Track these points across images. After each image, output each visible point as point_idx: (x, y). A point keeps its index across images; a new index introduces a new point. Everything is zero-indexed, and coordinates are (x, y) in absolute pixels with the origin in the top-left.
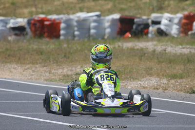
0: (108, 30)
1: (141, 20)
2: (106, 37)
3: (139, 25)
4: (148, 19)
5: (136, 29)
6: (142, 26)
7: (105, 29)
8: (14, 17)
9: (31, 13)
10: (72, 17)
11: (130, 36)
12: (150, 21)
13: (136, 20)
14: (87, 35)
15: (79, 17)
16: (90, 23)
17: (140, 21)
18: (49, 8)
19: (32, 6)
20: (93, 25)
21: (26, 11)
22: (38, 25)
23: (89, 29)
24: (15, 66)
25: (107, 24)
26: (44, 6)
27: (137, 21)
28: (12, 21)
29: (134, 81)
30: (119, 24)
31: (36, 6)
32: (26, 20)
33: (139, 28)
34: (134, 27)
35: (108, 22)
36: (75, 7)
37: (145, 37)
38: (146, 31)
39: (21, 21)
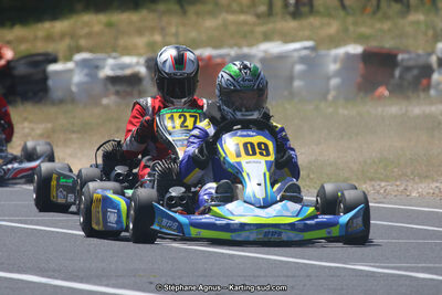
0: (334, 82)
1: (413, 56)
2: (330, 97)
3: (408, 69)
4: (430, 54)
5: (401, 77)
6: (415, 72)
7: (329, 78)
8: (114, 54)
9: (151, 46)
10: (246, 50)
11: (387, 93)
12: (434, 60)
13: (400, 57)
14: (286, 93)
15: (265, 52)
16: (293, 67)
17: (409, 59)
18: (193, 34)
19: (152, 30)
20: (299, 68)
21: (140, 41)
23: (291, 79)
25: (333, 67)
26: (181, 29)
27: (403, 60)
28: (111, 61)
29: (421, 182)
30: (361, 65)
31: (163, 31)
32: (142, 60)
33: (409, 76)
34: (397, 73)
35: (335, 61)
36: (252, 32)
37: (422, 95)
38: (424, 81)
39: (134, 63)
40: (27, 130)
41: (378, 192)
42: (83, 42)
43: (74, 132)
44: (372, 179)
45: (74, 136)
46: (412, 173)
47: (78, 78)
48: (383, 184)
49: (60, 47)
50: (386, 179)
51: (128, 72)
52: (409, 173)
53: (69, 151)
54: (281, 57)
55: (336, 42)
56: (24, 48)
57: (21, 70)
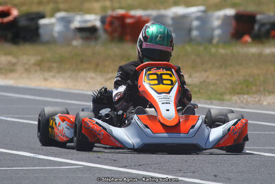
0: (217, 32)
1: (266, 16)
2: (215, 41)
3: (263, 25)
5: (259, 30)
6: (267, 27)
7: (213, 30)
8: (81, 13)
9: (104, 9)
10: (163, 12)
11: (250, 40)
13: (259, 17)
15: (175, 13)
16: (191, 21)
17: (264, 19)
20: (195, 23)
21: (97, 6)
22: (117, 23)
23: (190, 30)
24: (91, 74)
25: (216, 23)
27: (260, 19)
28: (78, 18)
30: (233, 23)
32: (98, 17)
33: (264, 29)
34: (256, 27)
35: (218, 19)
37: (272, 41)
38: (273, 33)
39: (93, 19)
40: (25, 61)
41: (242, 102)
42: (61, 6)
43: (54, 62)
44: (239, 93)
45: (54, 65)
46: (264, 90)
47: (58, 28)
48: (246, 96)
49: (47, 9)
50: (248, 93)
51: (89, 25)
52: (262, 90)
53: (51, 74)
54: (184, 17)
55: (219, 7)
56: (25, 9)
57: (23, 23)
